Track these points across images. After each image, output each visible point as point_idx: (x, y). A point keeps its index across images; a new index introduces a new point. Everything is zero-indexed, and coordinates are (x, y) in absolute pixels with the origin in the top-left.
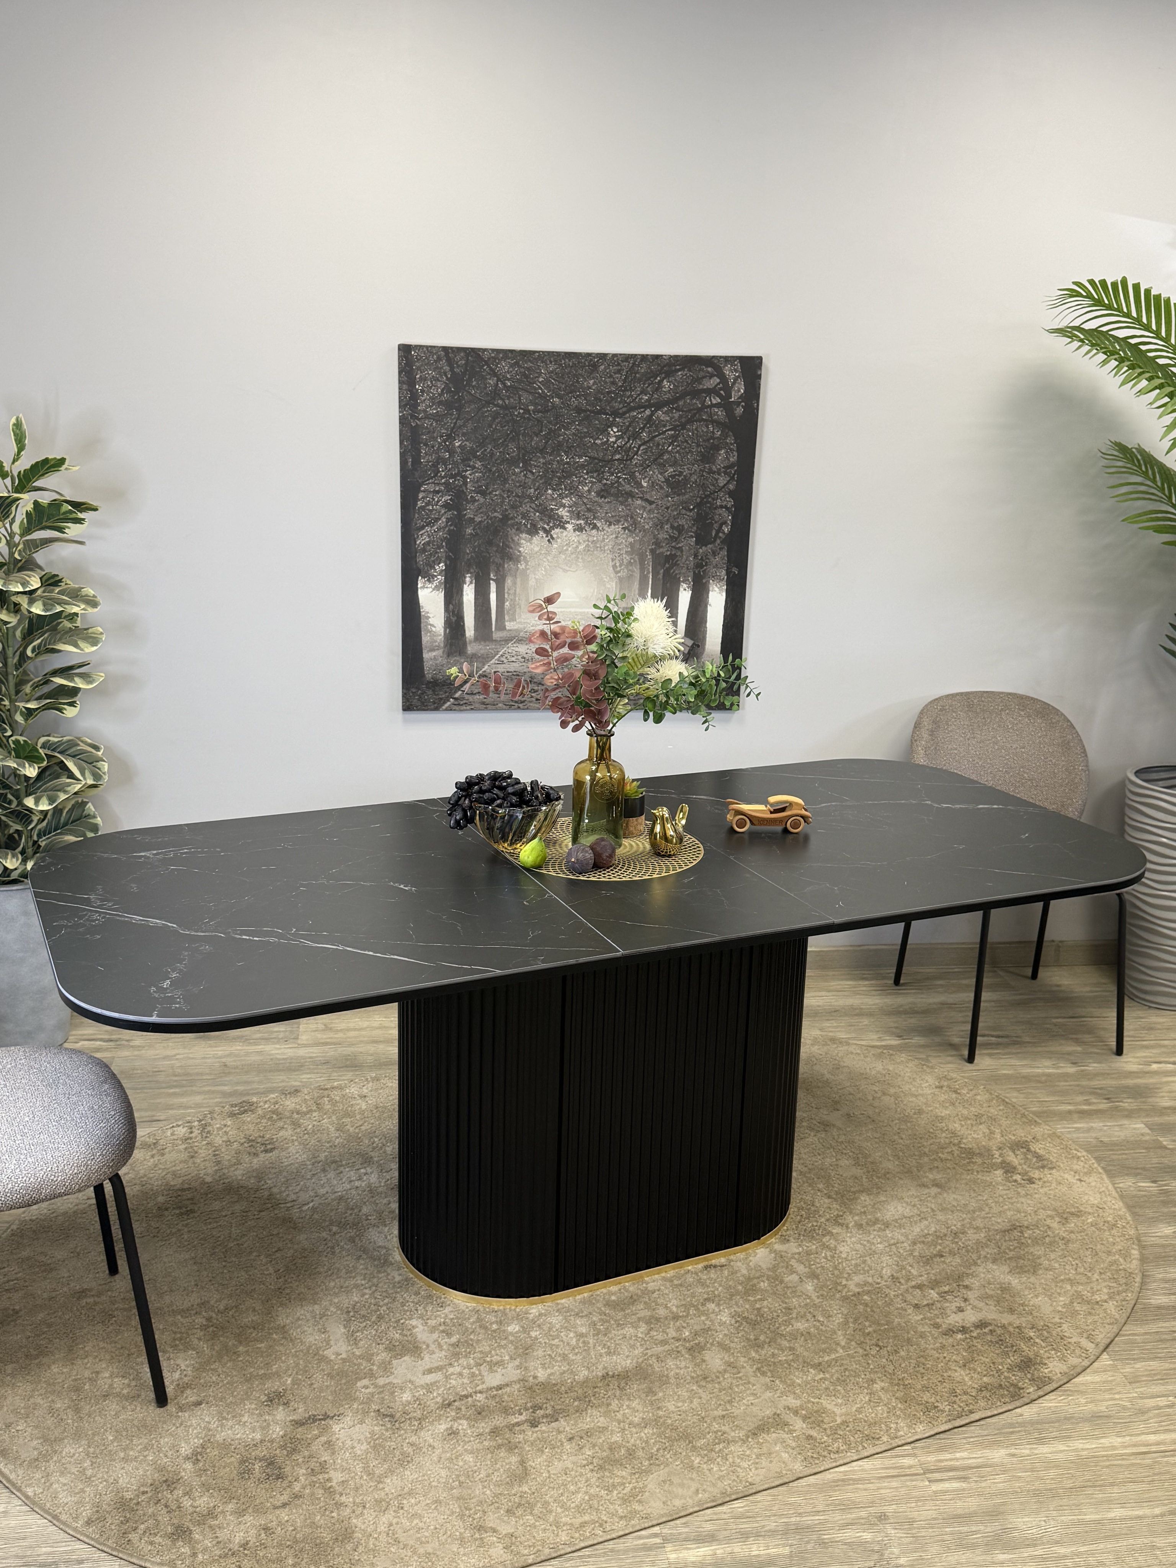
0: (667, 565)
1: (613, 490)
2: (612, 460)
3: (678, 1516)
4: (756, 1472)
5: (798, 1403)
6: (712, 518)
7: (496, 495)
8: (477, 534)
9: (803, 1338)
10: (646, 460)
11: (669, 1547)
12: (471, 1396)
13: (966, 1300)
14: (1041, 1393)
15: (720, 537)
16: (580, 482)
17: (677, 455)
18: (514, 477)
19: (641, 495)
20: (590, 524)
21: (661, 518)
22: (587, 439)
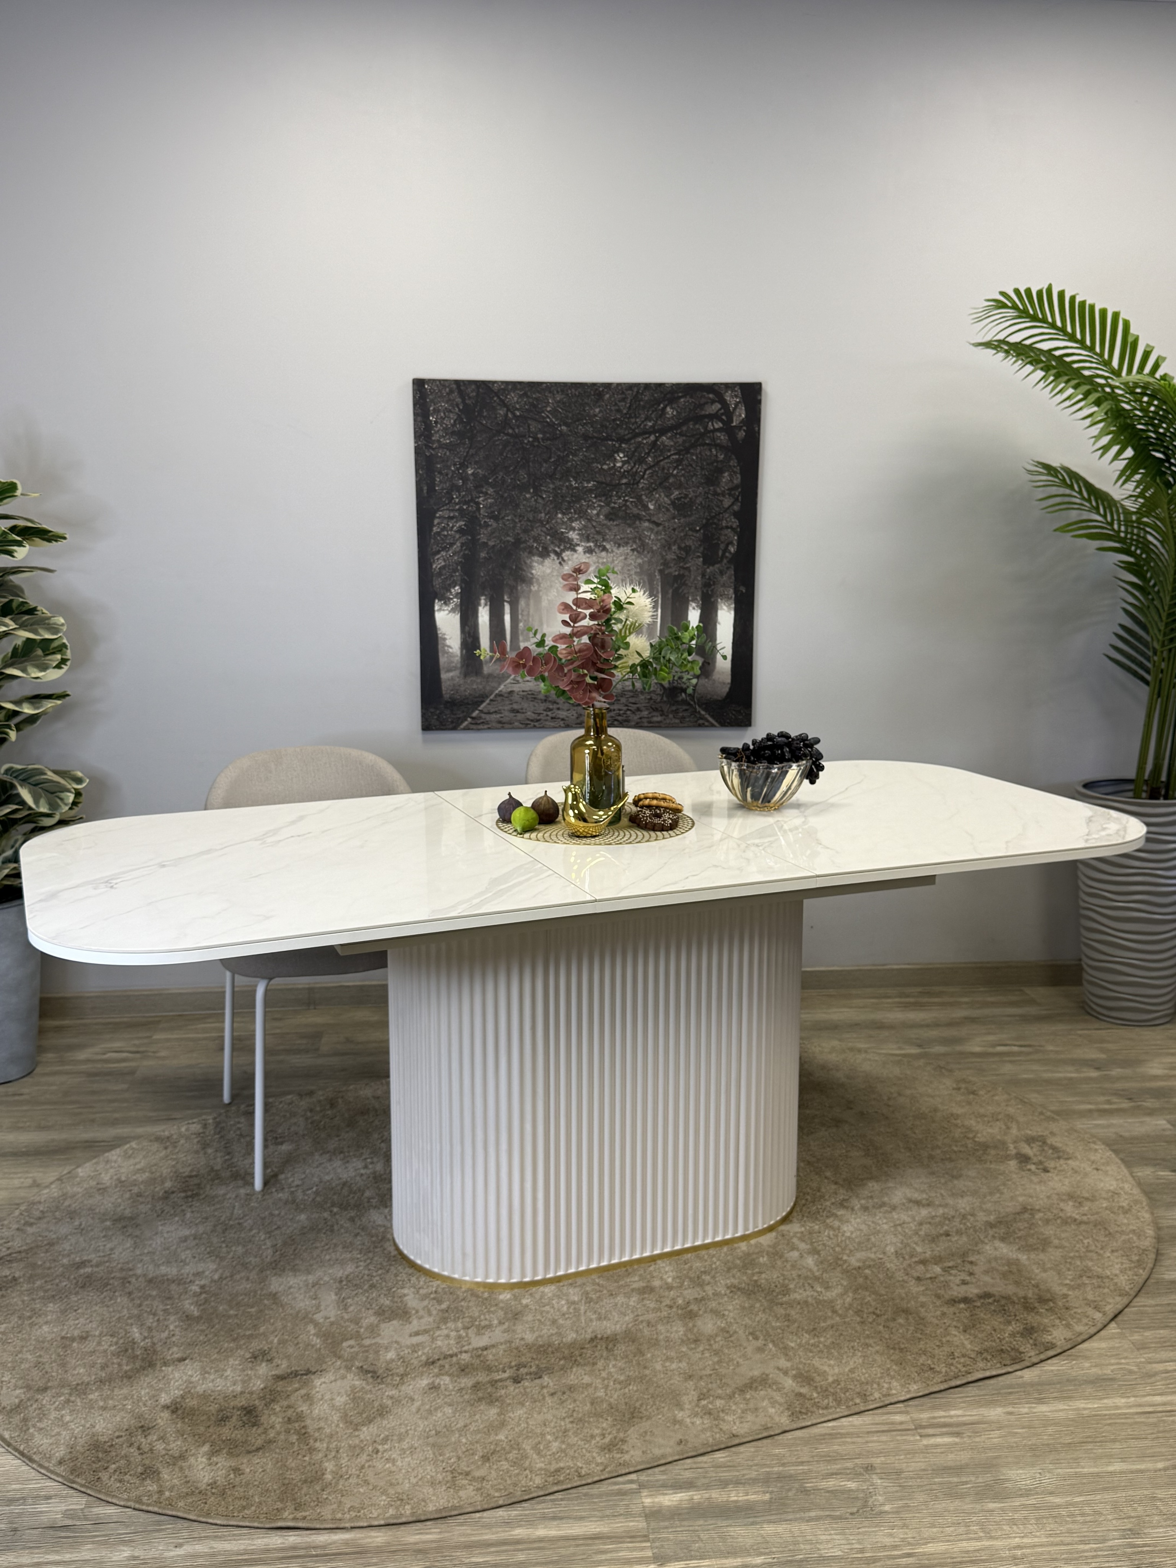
0: (676, 585)
1: (621, 514)
3: (656, 1464)
4: (741, 1425)
5: (789, 1364)
6: (718, 539)
7: (508, 520)
8: (491, 557)
9: (799, 1307)
10: (652, 483)
11: (645, 1493)
12: (456, 1355)
13: (971, 1274)
14: (1042, 1357)
15: (727, 557)
16: (588, 506)
17: (682, 479)
18: (525, 502)
19: (648, 518)
20: (599, 546)
21: (668, 539)
22: (595, 465)
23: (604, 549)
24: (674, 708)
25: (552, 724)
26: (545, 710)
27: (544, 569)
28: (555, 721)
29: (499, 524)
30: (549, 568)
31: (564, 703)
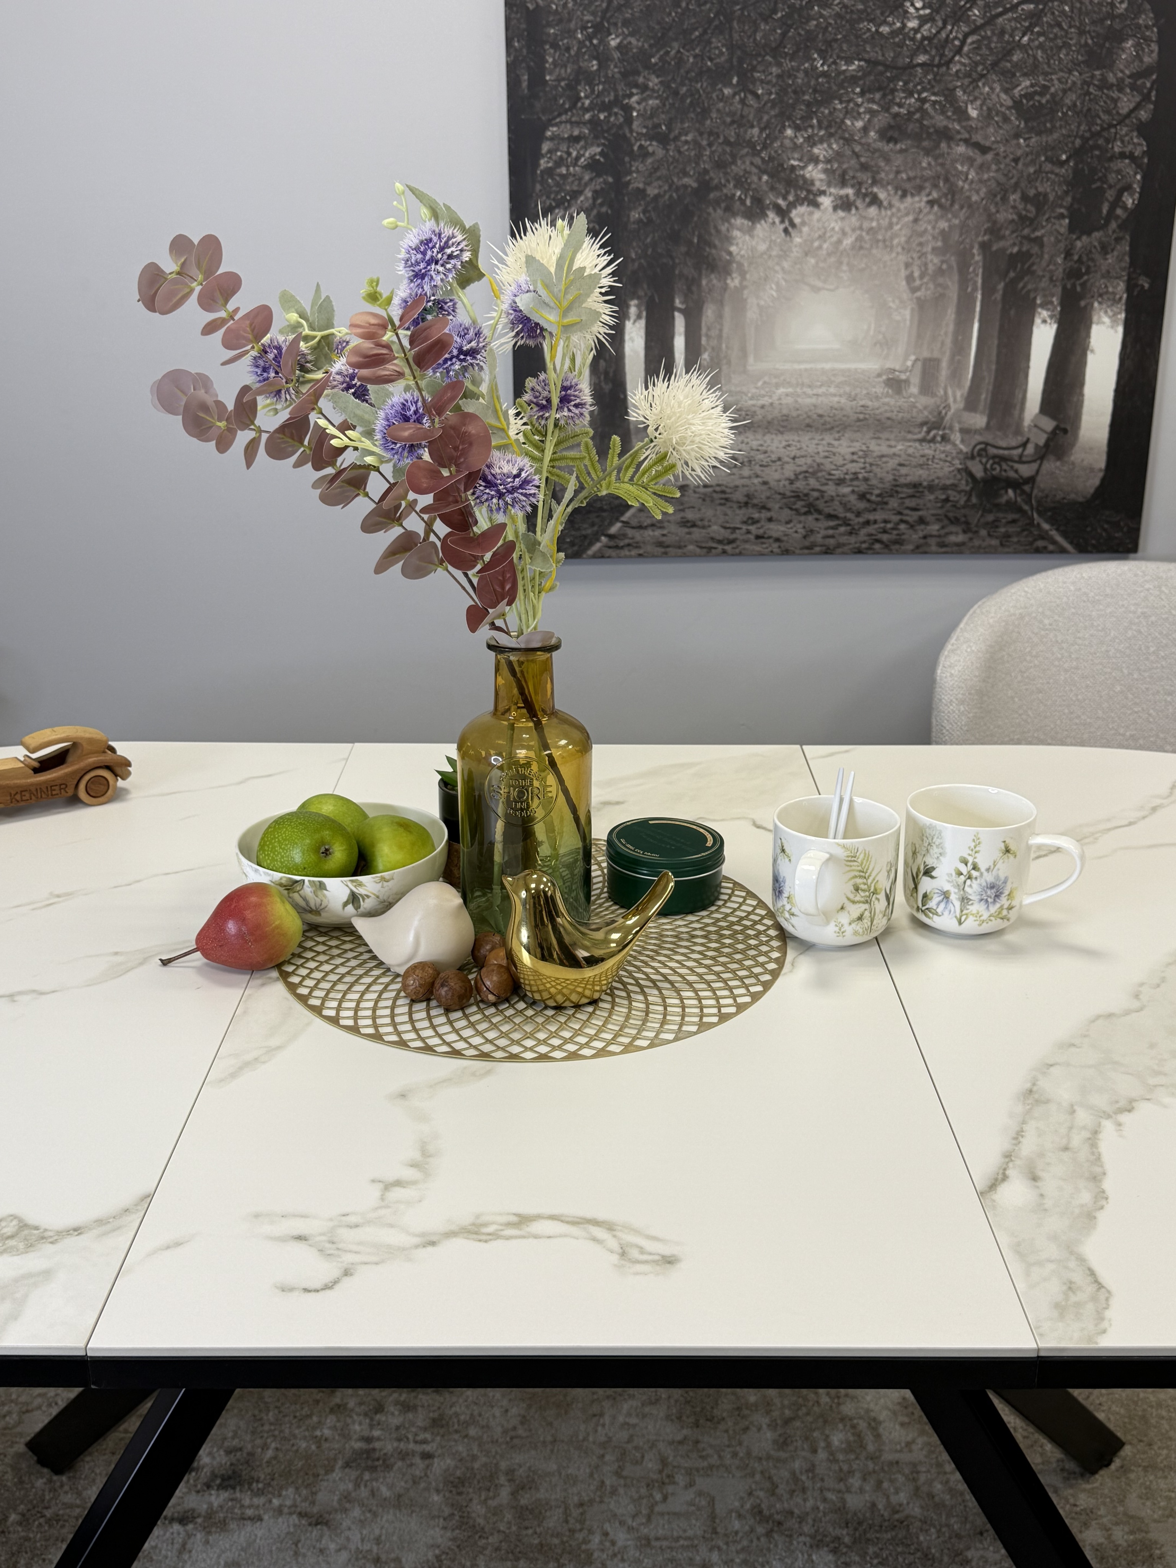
1: (911, 127)
2: (912, 66)
6: (1103, 179)
7: (686, 142)
8: (650, 221)
10: (977, 64)
15: (1118, 217)
16: (847, 112)
17: (1039, 53)
18: (721, 105)
19: (966, 136)
20: (865, 195)
21: (1002, 179)
22: (863, 25)
23: (875, 201)
24: (990, 518)
25: (758, 548)
26: (745, 522)
27: (754, 243)
28: (763, 543)
29: (667, 150)
30: (764, 241)
31: (781, 508)
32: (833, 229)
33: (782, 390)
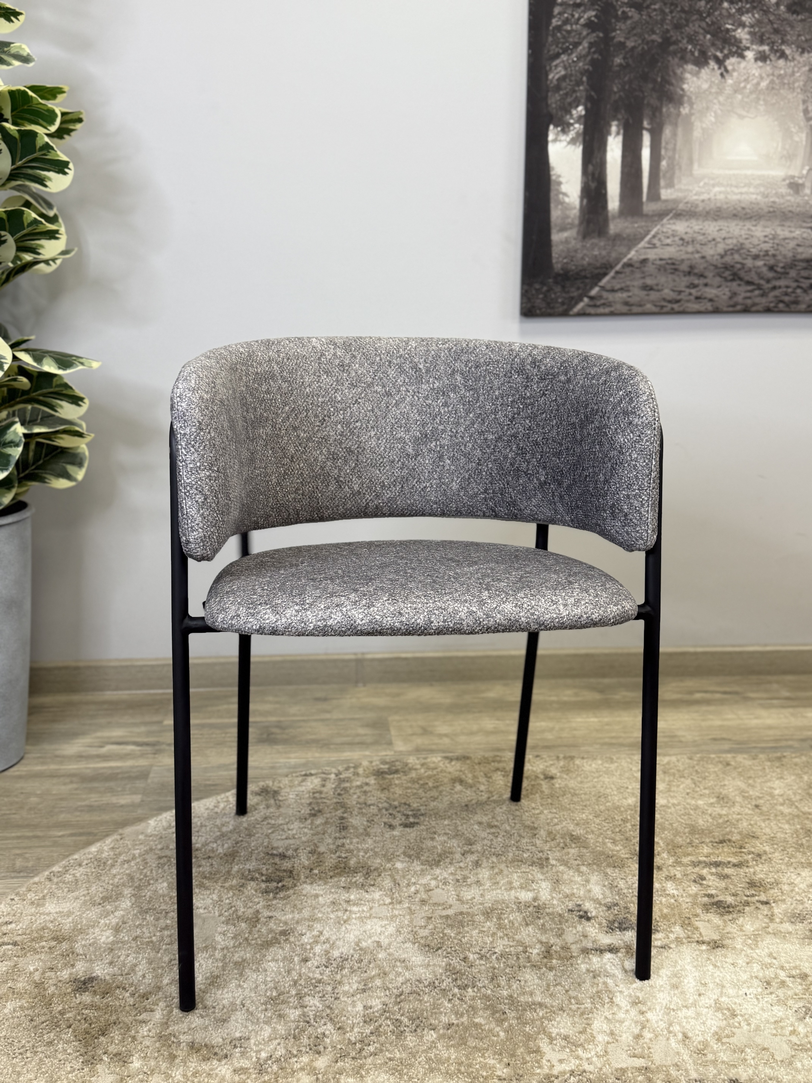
20: (777, 51)
23: (783, 55)
25: (696, 307)
26: (688, 287)
28: (700, 303)
29: (642, 15)
30: (706, 81)
31: (714, 276)
32: (754, 75)
33: (717, 189)
